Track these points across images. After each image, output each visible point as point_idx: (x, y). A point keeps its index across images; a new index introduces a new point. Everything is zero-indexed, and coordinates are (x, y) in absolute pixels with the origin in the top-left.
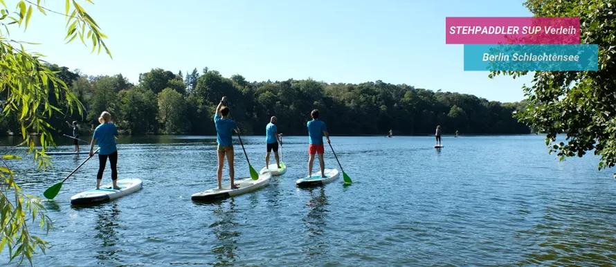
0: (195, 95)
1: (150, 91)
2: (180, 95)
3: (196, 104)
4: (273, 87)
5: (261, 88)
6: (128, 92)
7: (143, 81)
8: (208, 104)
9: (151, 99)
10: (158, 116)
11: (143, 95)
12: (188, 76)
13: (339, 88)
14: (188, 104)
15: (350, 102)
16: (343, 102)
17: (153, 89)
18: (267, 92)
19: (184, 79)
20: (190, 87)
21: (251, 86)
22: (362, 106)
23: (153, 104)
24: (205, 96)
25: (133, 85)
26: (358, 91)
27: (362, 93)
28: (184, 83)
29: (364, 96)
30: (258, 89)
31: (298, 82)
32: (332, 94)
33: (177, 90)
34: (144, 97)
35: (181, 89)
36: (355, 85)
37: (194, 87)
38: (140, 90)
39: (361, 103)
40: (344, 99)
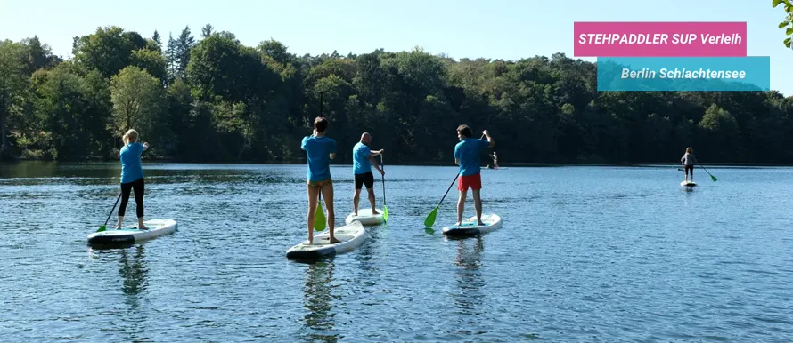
0: (186, 81)
1: (95, 73)
2: (156, 80)
3: (189, 99)
4: (343, 65)
5: (318, 66)
6: (51, 73)
7: (80, 53)
8: (213, 100)
9: (97, 89)
10: (112, 123)
11: (81, 79)
12: (172, 43)
13: (476, 68)
14: (172, 99)
15: (499, 98)
16: (485, 97)
17: (100, 69)
18: (331, 76)
19: (164, 48)
20: (176, 65)
21: (298, 64)
22: (523, 106)
23: (103, 98)
24: (206, 82)
25: (61, 60)
26: (517, 75)
27: (523, 78)
28: (164, 56)
29: (528, 85)
30: (313, 69)
31: (393, 56)
32: (464, 80)
33: (149, 71)
34: (83, 85)
35: (157, 69)
36: (510, 63)
37: (184, 63)
38: (74, 69)
39: (521, 99)
40: (487, 92)
